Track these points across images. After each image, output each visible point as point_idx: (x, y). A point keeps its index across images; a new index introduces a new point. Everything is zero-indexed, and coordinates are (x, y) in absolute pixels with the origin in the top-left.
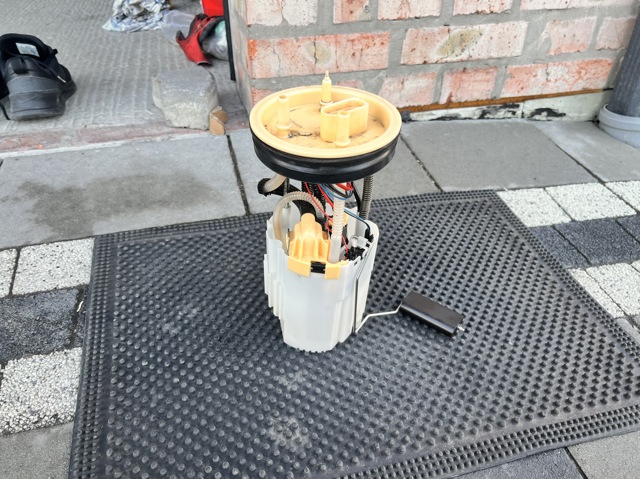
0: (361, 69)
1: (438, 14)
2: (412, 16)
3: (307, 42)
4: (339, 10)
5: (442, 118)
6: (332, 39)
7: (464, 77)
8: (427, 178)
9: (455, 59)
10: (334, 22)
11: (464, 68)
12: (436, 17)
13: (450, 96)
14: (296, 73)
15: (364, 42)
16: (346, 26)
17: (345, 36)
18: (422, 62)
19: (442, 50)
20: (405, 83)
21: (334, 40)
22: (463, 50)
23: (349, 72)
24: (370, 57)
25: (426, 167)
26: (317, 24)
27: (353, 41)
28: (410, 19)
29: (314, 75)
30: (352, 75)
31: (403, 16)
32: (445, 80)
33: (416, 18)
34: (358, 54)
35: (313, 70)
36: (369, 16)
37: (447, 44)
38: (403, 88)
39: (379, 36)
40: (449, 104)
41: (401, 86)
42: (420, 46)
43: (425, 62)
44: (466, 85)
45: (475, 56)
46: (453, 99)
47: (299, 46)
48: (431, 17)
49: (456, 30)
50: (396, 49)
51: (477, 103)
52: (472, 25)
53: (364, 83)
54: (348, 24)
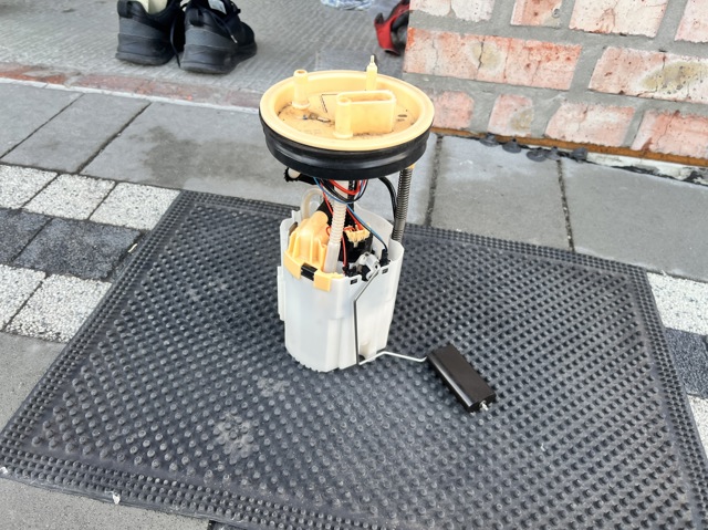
0: (534, 85)
1: (653, 35)
2: (616, 31)
3: (474, 41)
4: (522, 9)
5: (631, 169)
6: (505, 42)
7: (675, 122)
8: (565, 231)
9: (666, 96)
10: (512, 23)
11: (676, 111)
12: (650, 38)
13: (649, 143)
14: (454, 75)
15: (545, 52)
16: (526, 30)
17: (521, 41)
18: (617, 91)
19: (650, 81)
20: (589, 113)
21: (507, 44)
22: (679, 87)
23: (517, 86)
24: (549, 72)
25: (571, 218)
26: (491, 21)
27: (531, 49)
28: (612, 34)
29: (475, 80)
30: (522, 89)
31: (604, 29)
32: (645, 120)
33: (621, 34)
34: (533, 67)
35: (475, 75)
36: (557, 22)
37: (657, 74)
38: (584, 119)
39: (566, 49)
40: (645, 153)
41: (582, 116)
42: (619, 71)
43: (622, 93)
44: (674, 133)
45: (696, 98)
46: (652, 147)
47: (463, 44)
48: (643, 37)
49: (674, 59)
50: (586, 69)
51: (686, 160)
52: (699, 57)
53: (534, 103)
54: (529, 27)
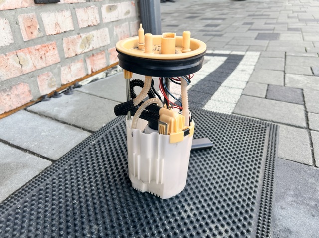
0: (48, 65)
1: (73, 29)
2: (63, 31)
3: (13, 55)
4: (25, 33)
5: (92, 81)
6: (26, 50)
7: (94, 58)
9: (88, 50)
10: (25, 40)
11: (92, 54)
12: (73, 30)
13: (92, 69)
15: (44, 49)
16: (31, 42)
17: (33, 47)
19: (81, 46)
20: (71, 67)
21: (28, 51)
22: (89, 45)
23: (42, 68)
24: (50, 57)
27: (38, 50)
28: (62, 33)
29: (23, 74)
30: (44, 69)
31: (59, 32)
32: (87, 61)
33: (65, 32)
34: (43, 57)
35: (22, 72)
36: (42, 34)
37: (82, 43)
38: (71, 70)
39: (51, 45)
40: (93, 73)
42: (71, 47)
43: (76, 55)
44: (96, 62)
45: (95, 47)
46: (94, 70)
47: (8, 59)
48: (71, 31)
49: (84, 35)
50: (61, 51)
51: (102, 70)
52: (89, 32)
54: (32, 40)
